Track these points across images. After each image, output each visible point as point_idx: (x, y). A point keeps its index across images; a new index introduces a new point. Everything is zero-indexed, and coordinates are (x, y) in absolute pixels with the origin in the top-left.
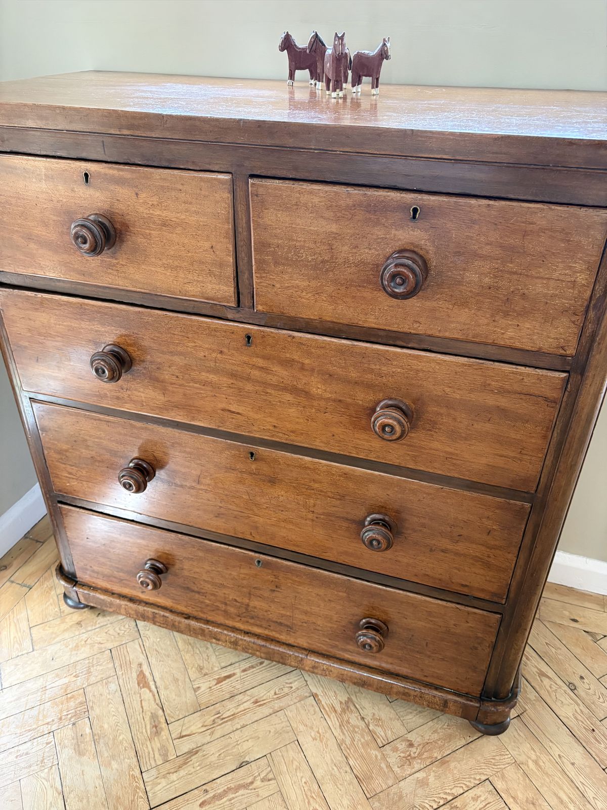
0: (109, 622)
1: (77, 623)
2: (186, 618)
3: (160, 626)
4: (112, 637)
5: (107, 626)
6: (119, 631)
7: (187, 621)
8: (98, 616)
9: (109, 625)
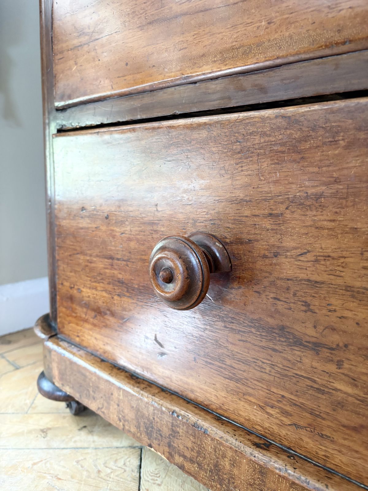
0: (92, 445)
1: (43, 431)
2: (257, 445)
3: (182, 467)
4: (85, 473)
5: (86, 451)
6: (101, 467)
7: (260, 457)
8: (80, 430)
9: (89, 451)
